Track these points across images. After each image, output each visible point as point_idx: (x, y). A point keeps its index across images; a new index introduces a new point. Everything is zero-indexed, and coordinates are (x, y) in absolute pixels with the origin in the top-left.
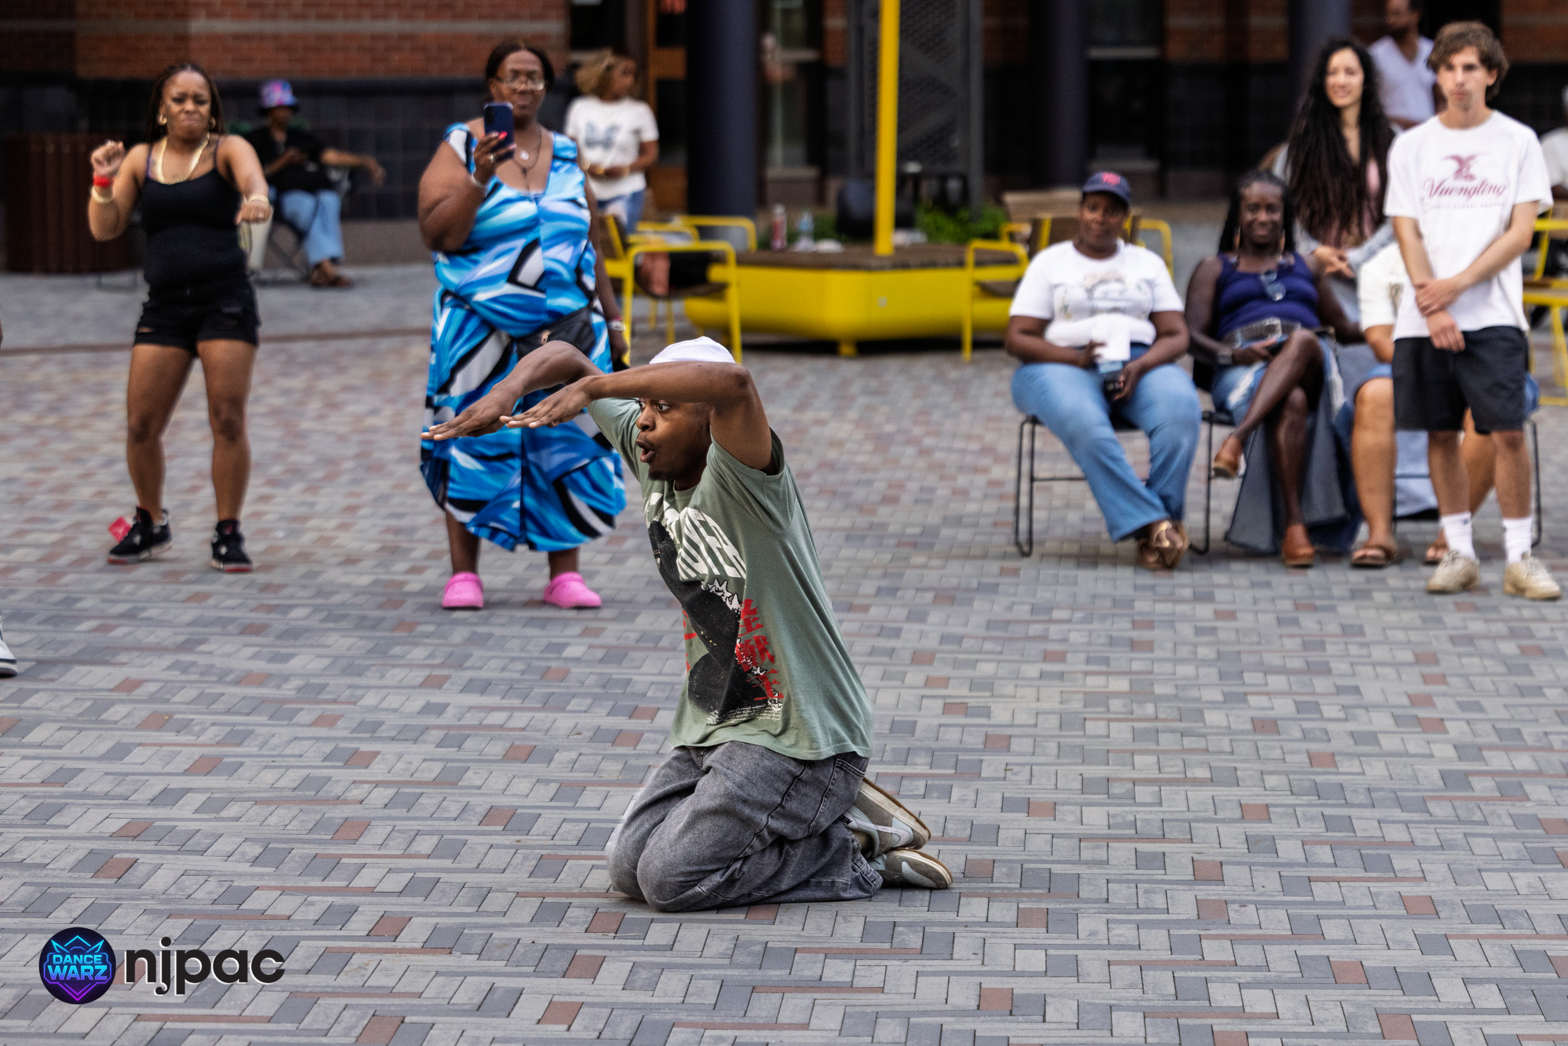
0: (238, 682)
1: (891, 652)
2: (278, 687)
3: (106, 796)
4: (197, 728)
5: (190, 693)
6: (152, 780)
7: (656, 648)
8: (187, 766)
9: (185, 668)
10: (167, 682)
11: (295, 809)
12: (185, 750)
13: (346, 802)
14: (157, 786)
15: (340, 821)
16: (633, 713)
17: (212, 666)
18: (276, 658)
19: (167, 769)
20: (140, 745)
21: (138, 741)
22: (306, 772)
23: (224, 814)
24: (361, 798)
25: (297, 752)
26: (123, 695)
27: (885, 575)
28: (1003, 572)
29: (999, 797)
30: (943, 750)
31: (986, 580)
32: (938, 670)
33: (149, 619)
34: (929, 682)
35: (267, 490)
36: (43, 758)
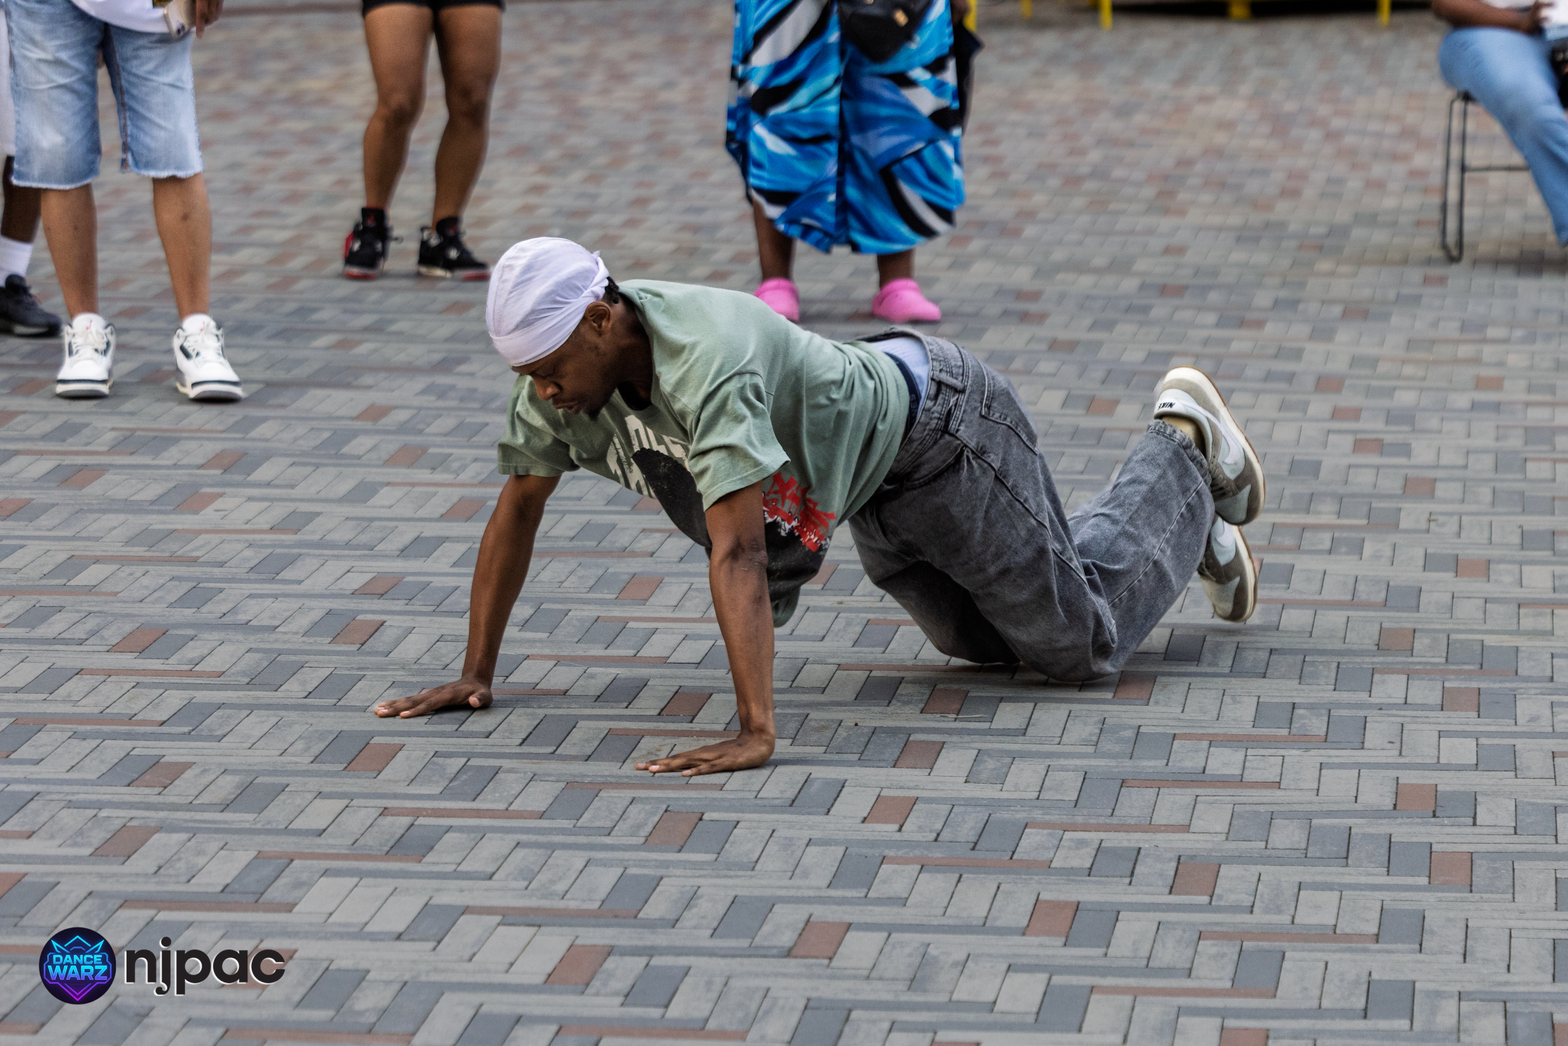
1: (1290, 377)
3: (348, 545)
4: (456, 465)
5: (448, 422)
6: (402, 526)
8: (443, 511)
9: (442, 393)
10: (420, 409)
11: (573, 563)
12: (442, 491)
13: (634, 554)
14: (407, 534)
15: (626, 578)
17: (474, 390)
19: (421, 513)
20: (388, 484)
21: (385, 479)
22: (586, 518)
24: (651, 549)
25: (575, 493)
26: (368, 425)
27: (1284, 284)
28: (1426, 281)
29: (1421, 553)
30: (1353, 495)
31: (1406, 291)
32: (1348, 399)
33: (399, 333)
34: (1337, 414)
35: (540, 179)
36: (273, 500)
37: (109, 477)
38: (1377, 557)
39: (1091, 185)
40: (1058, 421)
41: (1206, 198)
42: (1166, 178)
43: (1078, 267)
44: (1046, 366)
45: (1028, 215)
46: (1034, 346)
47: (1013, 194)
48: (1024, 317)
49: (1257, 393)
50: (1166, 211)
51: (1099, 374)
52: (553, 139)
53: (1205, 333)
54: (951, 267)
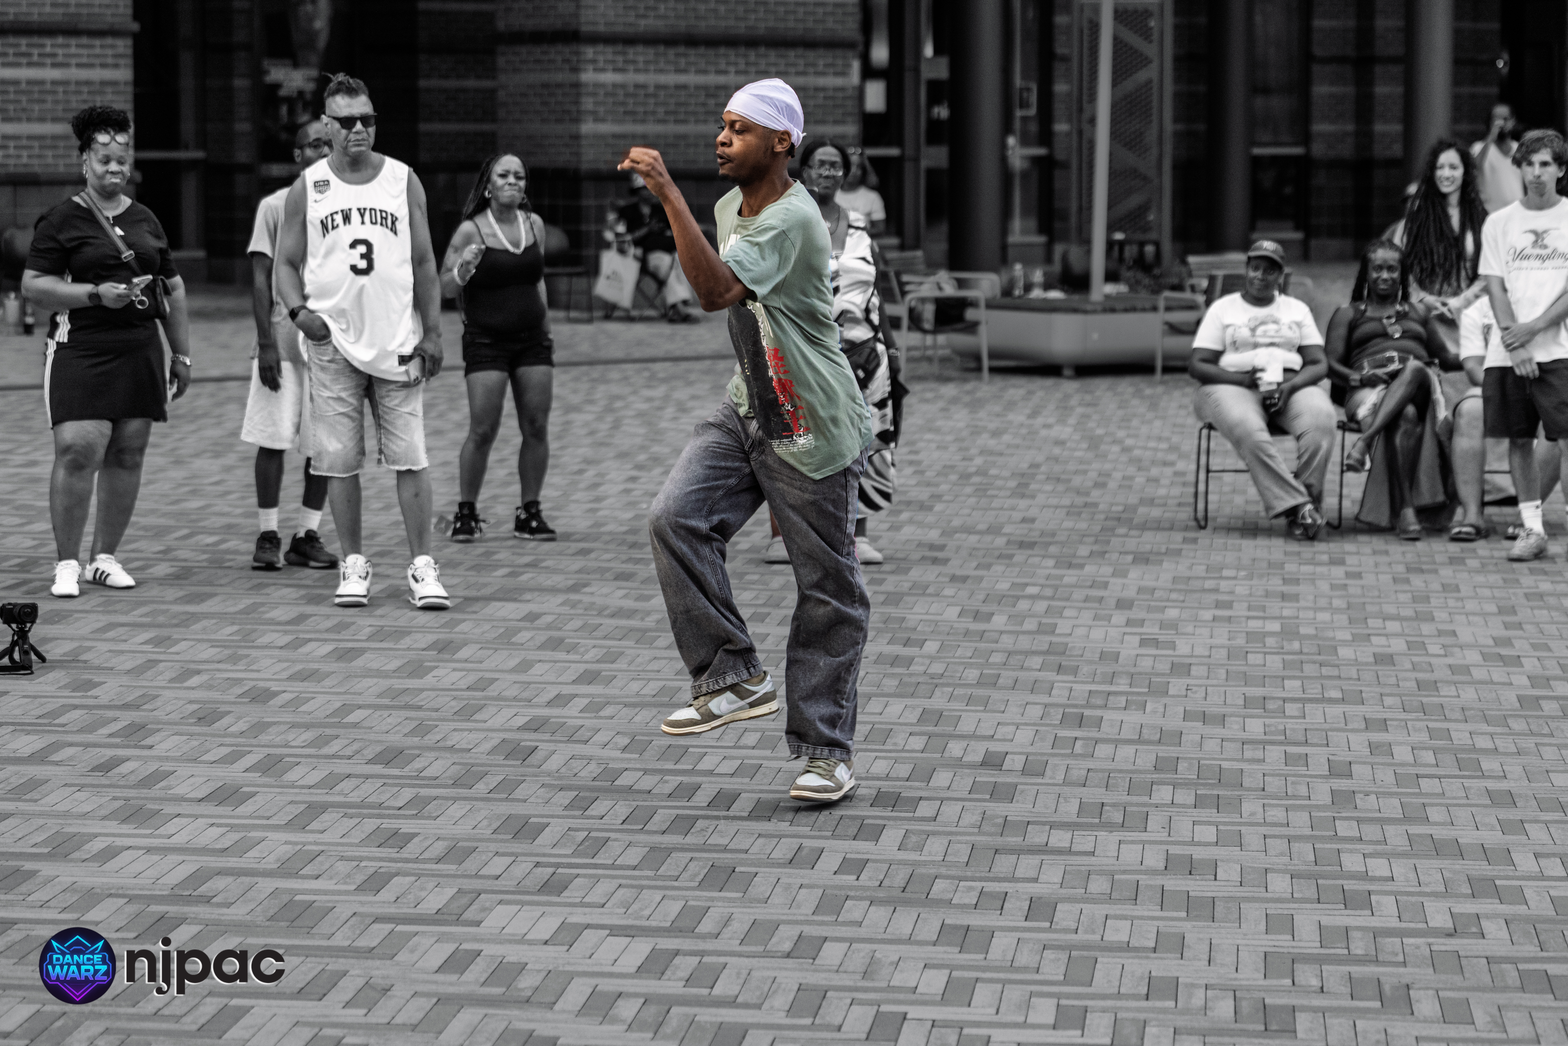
0: (613, 616)
1: (1101, 600)
2: (642, 619)
3: (515, 699)
4: (582, 650)
5: (577, 623)
6: (549, 687)
7: (924, 594)
8: (574, 678)
9: (574, 605)
10: (560, 615)
11: (654, 711)
12: (573, 665)
14: (552, 692)
16: (907, 643)
17: (594, 604)
18: (640, 598)
19: (560, 680)
20: (540, 661)
21: (538, 658)
22: (662, 683)
23: (602, 714)
26: (528, 624)
27: (1096, 542)
28: (1185, 540)
29: (1181, 710)
30: (1140, 674)
31: (1172, 546)
32: (1136, 614)
33: (547, 568)
34: (1129, 623)
35: (634, 473)
36: (468, 671)
37: (366, 655)
38: (1154, 712)
39: (976, 479)
40: (956, 625)
41: (1048, 488)
42: (1023, 475)
43: (969, 530)
44: (949, 591)
45: (937, 497)
46: (940, 579)
47: (928, 484)
48: (935, 561)
49: (1080, 609)
50: (1023, 496)
51: (982, 597)
52: (643, 448)
53: (1047, 572)
54: (889, 530)
